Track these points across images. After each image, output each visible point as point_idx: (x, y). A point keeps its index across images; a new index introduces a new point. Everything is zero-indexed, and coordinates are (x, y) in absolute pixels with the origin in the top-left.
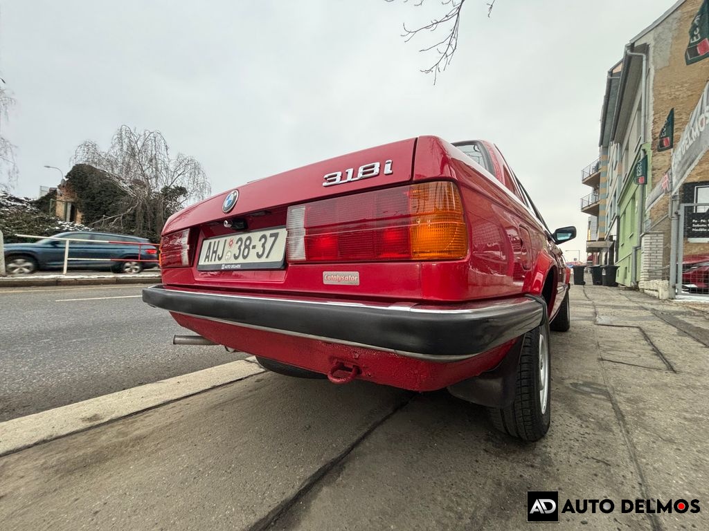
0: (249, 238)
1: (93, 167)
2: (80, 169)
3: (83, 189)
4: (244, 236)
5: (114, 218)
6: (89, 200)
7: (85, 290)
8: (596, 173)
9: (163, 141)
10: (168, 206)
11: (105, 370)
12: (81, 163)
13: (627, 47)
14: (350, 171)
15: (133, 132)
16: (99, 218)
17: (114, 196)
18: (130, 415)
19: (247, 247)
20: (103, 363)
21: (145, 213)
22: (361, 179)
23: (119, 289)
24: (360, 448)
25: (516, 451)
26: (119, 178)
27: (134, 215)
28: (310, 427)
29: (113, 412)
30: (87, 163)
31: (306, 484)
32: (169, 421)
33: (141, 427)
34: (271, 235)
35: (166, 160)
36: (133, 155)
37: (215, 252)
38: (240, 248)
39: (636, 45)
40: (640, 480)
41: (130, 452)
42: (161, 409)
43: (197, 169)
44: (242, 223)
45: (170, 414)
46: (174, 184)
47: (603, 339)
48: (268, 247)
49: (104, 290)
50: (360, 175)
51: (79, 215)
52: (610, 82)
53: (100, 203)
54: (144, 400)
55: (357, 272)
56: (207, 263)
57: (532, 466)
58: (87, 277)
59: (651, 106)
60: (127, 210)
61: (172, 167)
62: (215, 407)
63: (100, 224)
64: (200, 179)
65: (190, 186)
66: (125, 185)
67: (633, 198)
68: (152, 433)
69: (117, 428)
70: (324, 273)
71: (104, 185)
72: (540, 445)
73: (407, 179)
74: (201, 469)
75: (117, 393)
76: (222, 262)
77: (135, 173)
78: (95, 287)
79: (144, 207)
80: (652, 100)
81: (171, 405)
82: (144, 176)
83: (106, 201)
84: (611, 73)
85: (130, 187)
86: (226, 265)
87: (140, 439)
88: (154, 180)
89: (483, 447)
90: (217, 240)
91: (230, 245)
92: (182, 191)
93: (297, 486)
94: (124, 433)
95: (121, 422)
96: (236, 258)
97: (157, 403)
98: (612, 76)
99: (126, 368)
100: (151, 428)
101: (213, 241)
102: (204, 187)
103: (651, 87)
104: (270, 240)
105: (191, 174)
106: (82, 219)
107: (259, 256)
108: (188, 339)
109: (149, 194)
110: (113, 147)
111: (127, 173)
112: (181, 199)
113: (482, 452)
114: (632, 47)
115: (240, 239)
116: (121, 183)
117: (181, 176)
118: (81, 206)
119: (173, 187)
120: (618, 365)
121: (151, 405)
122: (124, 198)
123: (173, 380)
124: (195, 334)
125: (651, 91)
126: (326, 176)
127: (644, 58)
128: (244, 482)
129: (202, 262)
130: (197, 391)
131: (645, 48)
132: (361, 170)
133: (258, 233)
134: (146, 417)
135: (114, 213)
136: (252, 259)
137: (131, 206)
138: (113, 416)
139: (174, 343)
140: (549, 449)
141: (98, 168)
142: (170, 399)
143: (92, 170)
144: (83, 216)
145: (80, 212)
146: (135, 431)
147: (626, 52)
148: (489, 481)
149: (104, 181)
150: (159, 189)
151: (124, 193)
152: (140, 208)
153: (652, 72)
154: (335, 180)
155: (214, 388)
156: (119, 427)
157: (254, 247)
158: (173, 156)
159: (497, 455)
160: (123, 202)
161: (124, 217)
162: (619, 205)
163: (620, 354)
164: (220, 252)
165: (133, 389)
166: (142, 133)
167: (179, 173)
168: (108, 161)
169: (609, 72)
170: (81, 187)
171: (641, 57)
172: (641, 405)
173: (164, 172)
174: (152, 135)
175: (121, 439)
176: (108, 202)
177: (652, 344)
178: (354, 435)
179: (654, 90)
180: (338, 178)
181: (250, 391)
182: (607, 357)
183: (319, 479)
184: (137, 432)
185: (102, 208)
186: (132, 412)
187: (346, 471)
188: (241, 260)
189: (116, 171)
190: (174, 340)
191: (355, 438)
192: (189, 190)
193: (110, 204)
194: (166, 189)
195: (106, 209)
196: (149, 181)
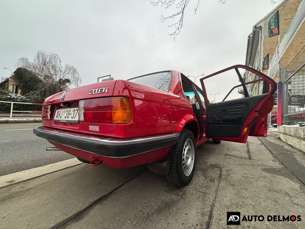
0: (70, 110)
1: (26, 69)
2: (20, 70)
3: (21, 79)
4: (69, 109)
5: (36, 93)
6: (24, 84)
7: (20, 126)
8: (244, 77)
9: (58, 58)
10: (61, 87)
11: (22, 161)
12: (20, 67)
13: (254, 27)
14: (97, 90)
15: (44, 54)
16: (29, 92)
17: (36, 82)
18: (27, 180)
19: (69, 114)
20: (22, 158)
21: (50, 91)
22: (99, 93)
23: (36, 125)
24: (117, 191)
25: (175, 190)
26: (39, 75)
27: (45, 91)
28: (100, 183)
29: (20, 179)
30: (23, 67)
31: (91, 204)
32: (44, 182)
33: (31, 184)
34: (77, 110)
35: (60, 67)
36: (45, 65)
37: (59, 115)
38: (67, 114)
39: (257, 26)
40: (214, 199)
41: (24, 194)
42: (41, 177)
43: (74, 71)
44: (68, 104)
45: (44, 179)
46: (64, 78)
47: (232, 146)
48: (75, 114)
49: (29, 125)
50: (99, 92)
51: (19, 91)
52: (249, 40)
53: (29, 86)
54: (35, 174)
55: (98, 127)
56: (57, 119)
57: (178, 195)
58: (21, 119)
59: (262, 51)
60: (42, 89)
61: (63, 70)
62: (64, 176)
63: (29, 95)
64: (76, 76)
65: (72, 79)
66: (41, 78)
67: (256, 88)
68: (35, 187)
69: (20, 185)
70: (90, 126)
71: (31, 78)
72: (185, 188)
73: (112, 95)
74: (51, 200)
75: (23, 171)
76: (61, 119)
77: (46, 72)
78: (24, 124)
79: (50, 87)
80: (262, 49)
81: (46, 175)
82: (50, 74)
83: (32, 85)
84: (249, 37)
85: (44, 78)
86: (62, 120)
87: (29, 189)
88: (55, 76)
89: (164, 189)
90: (60, 110)
91: (64, 113)
92: (68, 81)
93: (87, 205)
94: (22, 187)
95: (23, 183)
96: (65, 118)
97: (40, 175)
98: (249, 38)
99: (32, 160)
100: (35, 185)
101: (59, 110)
102: (78, 79)
103: (262, 44)
104: (76, 112)
105: (72, 73)
106: (21, 93)
107: (72, 118)
108: (53, 149)
109: (52, 82)
110: (35, 60)
111: (42, 72)
112: (68, 84)
113: (163, 191)
114: (255, 27)
115: (67, 111)
116: (40, 77)
117: (67, 74)
118: (21, 87)
119: (64, 79)
120: (231, 156)
121: (37, 176)
122: (40, 83)
123: (50, 165)
124: (54, 146)
125: (262, 45)
126: (90, 91)
127: (260, 32)
128: (67, 205)
129: (55, 118)
130: (59, 170)
131: (260, 28)
132: (100, 90)
133: (73, 109)
134: (34, 181)
135: (36, 90)
136: (70, 119)
137: (44, 87)
138: (20, 180)
139: (47, 150)
140: (188, 189)
141: (28, 69)
142: (47, 173)
143: (25, 70)
144: (21, 91)
145: (20, 89)
146: (28, 186)
147: (253, 29)
148: (160, 201)
149: (32, 75)
150: (58, 80)
151: (41, 81)
152: (48, 88)
153: (263, 38)
154: (92, 92)
155: (67, 168)
156: (22, 185)
157: (71, 114)
158: (63, 65)
159: (167, 192)
160: (40, 85)
161: (40, 92)
162: (252, 91)
163: (235, 152)
164: (61, 115)
165: (31, 169)
166: (49, 54)
167: (67, 73)
168: (33, 66)
169: (248, 36)
170: (20, 78)
171: (259, 31)
172: (230, 172)
173: (59, 72)
174: (53, 55)
175: (21, 190)
176: (33, 85)
177: (248, 148)
178: (117, 185)
179: (263, 45)
180: (93, 92)
181: (82, 169)
182: (229, 153)
183: (96, 203)
184: (29, 187)
185: (30, 88)
186: (28, 179)
187: (108, 199)
188: (67, 119)
189: (37, 71)
190: (47, 149)
191: (116, 187)
192: (71, 81)
193: (34, 86)
194: (60, 80)
195: (32, 88)
196: (53, 76)
